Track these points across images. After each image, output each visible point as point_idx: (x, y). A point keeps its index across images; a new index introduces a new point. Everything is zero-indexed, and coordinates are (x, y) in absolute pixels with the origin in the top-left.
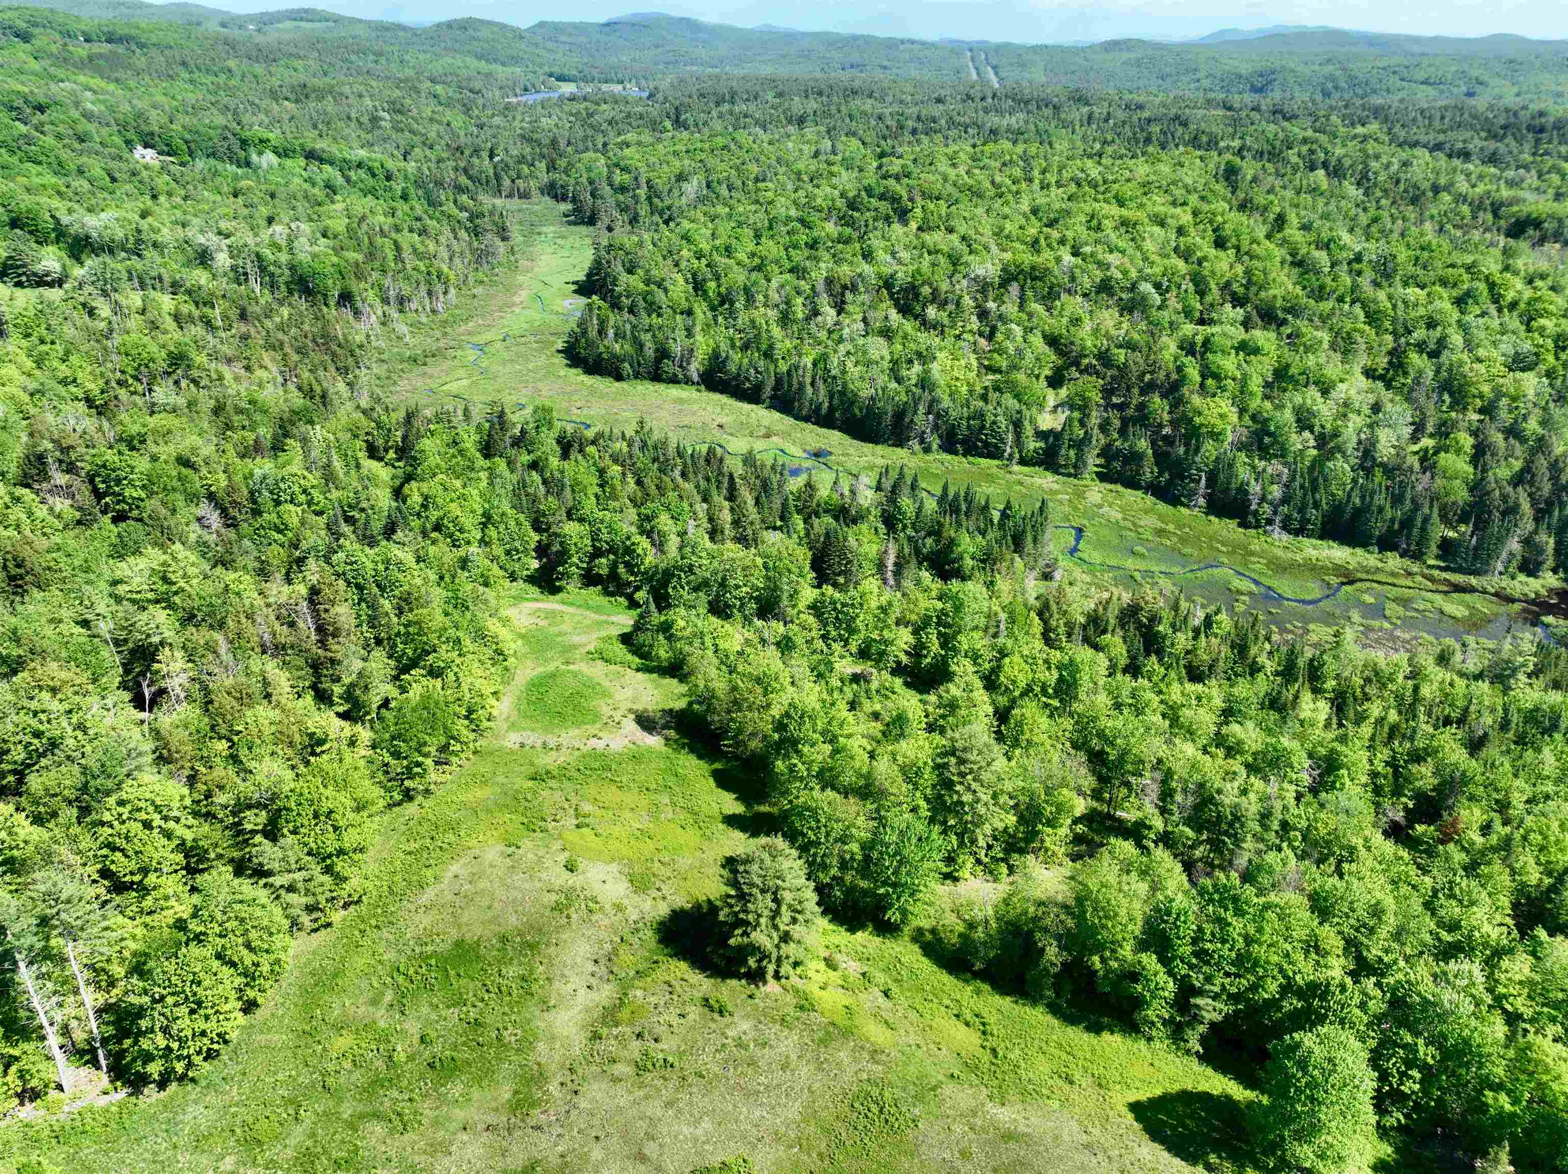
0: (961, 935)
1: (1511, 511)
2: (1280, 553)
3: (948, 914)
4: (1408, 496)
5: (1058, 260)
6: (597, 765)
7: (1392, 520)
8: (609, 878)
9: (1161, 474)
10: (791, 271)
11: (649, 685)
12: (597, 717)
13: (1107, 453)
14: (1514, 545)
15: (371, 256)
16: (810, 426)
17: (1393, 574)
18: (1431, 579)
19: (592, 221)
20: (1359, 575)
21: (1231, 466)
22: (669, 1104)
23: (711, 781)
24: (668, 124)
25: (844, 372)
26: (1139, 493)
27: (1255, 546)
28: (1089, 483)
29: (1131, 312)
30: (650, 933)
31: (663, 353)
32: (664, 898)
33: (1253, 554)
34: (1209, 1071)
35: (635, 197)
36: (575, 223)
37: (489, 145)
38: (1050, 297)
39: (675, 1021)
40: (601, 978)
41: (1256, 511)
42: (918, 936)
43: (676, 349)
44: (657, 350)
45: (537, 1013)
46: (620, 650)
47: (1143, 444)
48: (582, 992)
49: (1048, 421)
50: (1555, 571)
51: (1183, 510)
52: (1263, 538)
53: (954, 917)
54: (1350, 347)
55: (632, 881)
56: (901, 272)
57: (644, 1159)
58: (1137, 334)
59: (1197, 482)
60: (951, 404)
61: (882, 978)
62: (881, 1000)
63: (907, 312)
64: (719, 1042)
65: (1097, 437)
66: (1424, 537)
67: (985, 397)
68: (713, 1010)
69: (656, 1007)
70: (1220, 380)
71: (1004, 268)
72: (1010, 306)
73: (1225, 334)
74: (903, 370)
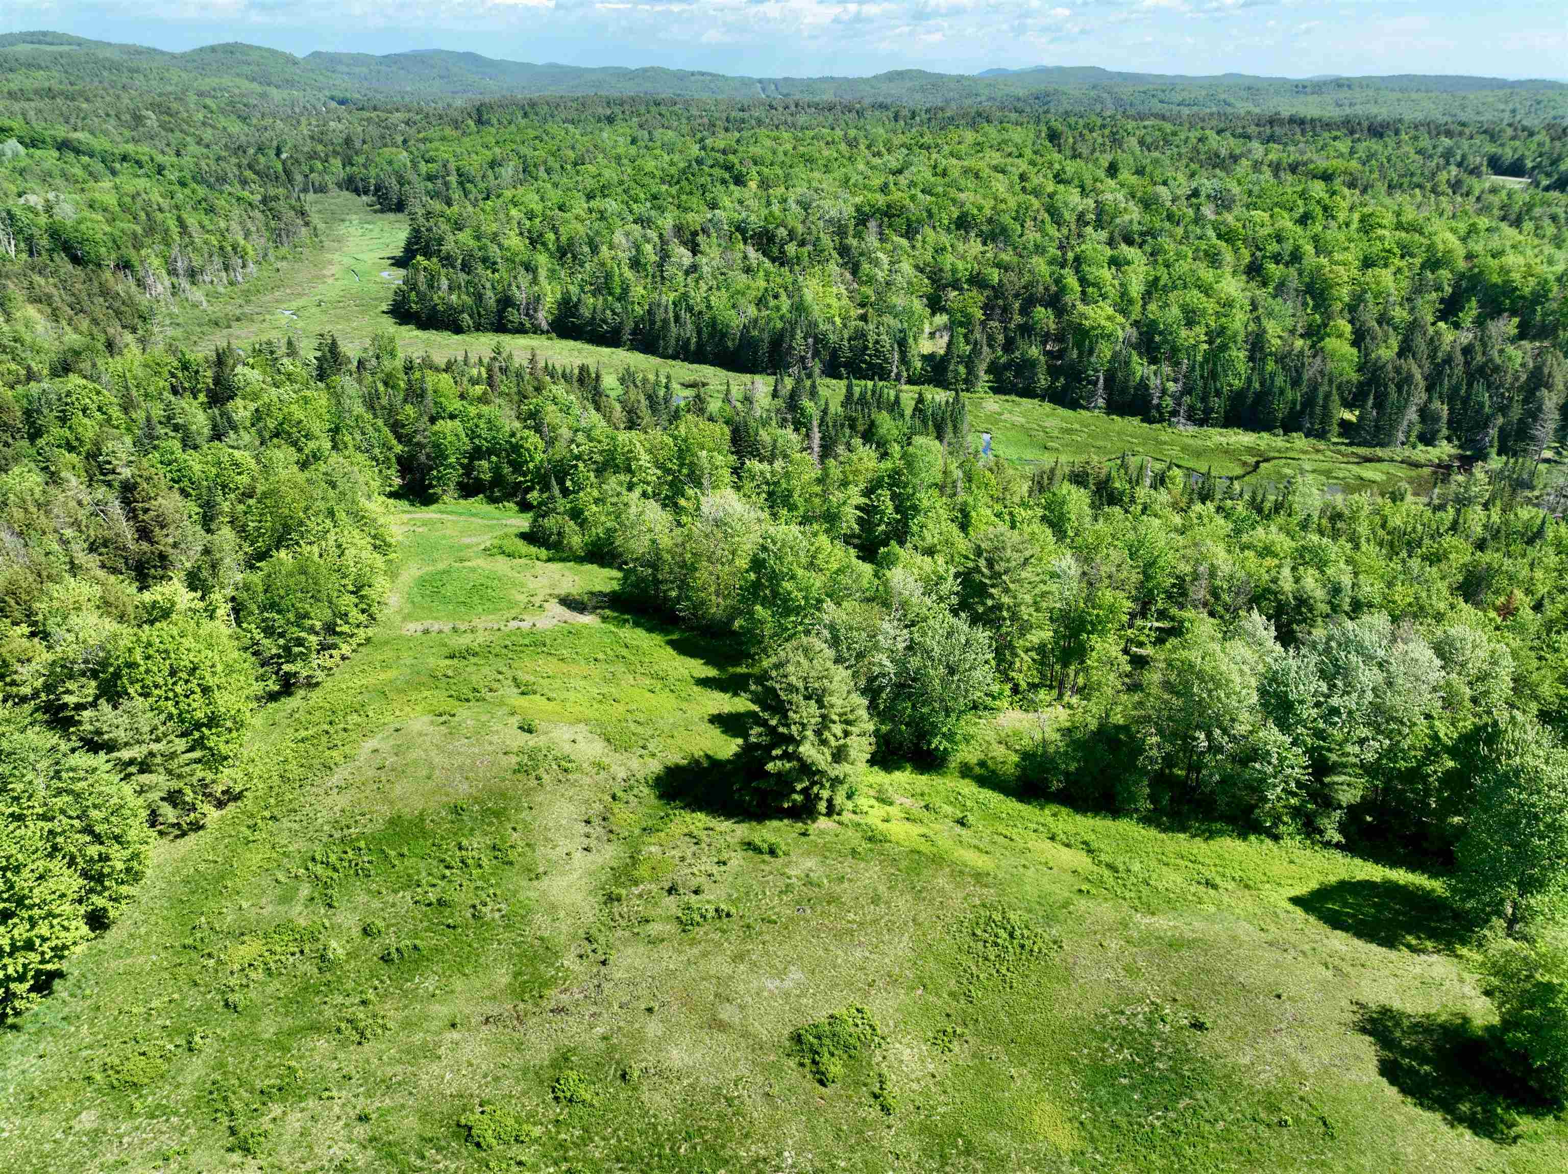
0: (1017, 764)
1: (1405, 382)
2: (1190, 441)
3: (995, 745)
4: (1305, 378)
5: (913, 198)
6: (527, 642)
7: (1294, 402)
8: (579, 738)
9: (1055, 380)
10: (635, 222)
11: (567, 573)
12: (512, 604)
13: (995, 369)
14: (1412, 414)
15: (150, 230)
16: (678, 363)
17: (1305, 452)
18: (1339, 452)
19: (400, 207)
20: (1272, 454)
21: (1127, 363)
22: (738, 958)
23: (669, 650)
24: (471, 123)
25: (709, 307)
26: (1036, 401)
27: (1164, 437)
28: (982, 395)
30: (646, 791)
31: (506, 302)
32: (653, 755)
33: (1165, 443)
34: (1358, 861)
35: (446, 184)
36: (382, 211)
37: (275, 143)
38: (910, 233)
39: (715, 870)
40: (597, 838)
41: (1159, 405)
42: (966, 771)
43: (520, 296)
44: (498, 301)
45: (524, 883)
46: (523, 547)
47: (1034, 352)
48: (578, 855)
49: (926, 346)
50: (1449, 439)
51: (1083, 411)
52: (1170, 430)
53: (1002, 748)
54: (1213, 259)
55: (608, 740)
56: (753, 218)
57: (722, 1026)
58: (1007, 257)
59: (1095, 383)
60: (829, 327)
61: (948, 809)
62: (958, 829)
63: (765, 254)
64: (781, 884)
65: (986, 349)
66: (1326, 415)
67: (864, 318)
68: (761, 852)
69: (683, 859)
70: (1100, 289)
71: (858, 209)
72: (872, 240)
73: (1095, 250)
74: (772, 303)
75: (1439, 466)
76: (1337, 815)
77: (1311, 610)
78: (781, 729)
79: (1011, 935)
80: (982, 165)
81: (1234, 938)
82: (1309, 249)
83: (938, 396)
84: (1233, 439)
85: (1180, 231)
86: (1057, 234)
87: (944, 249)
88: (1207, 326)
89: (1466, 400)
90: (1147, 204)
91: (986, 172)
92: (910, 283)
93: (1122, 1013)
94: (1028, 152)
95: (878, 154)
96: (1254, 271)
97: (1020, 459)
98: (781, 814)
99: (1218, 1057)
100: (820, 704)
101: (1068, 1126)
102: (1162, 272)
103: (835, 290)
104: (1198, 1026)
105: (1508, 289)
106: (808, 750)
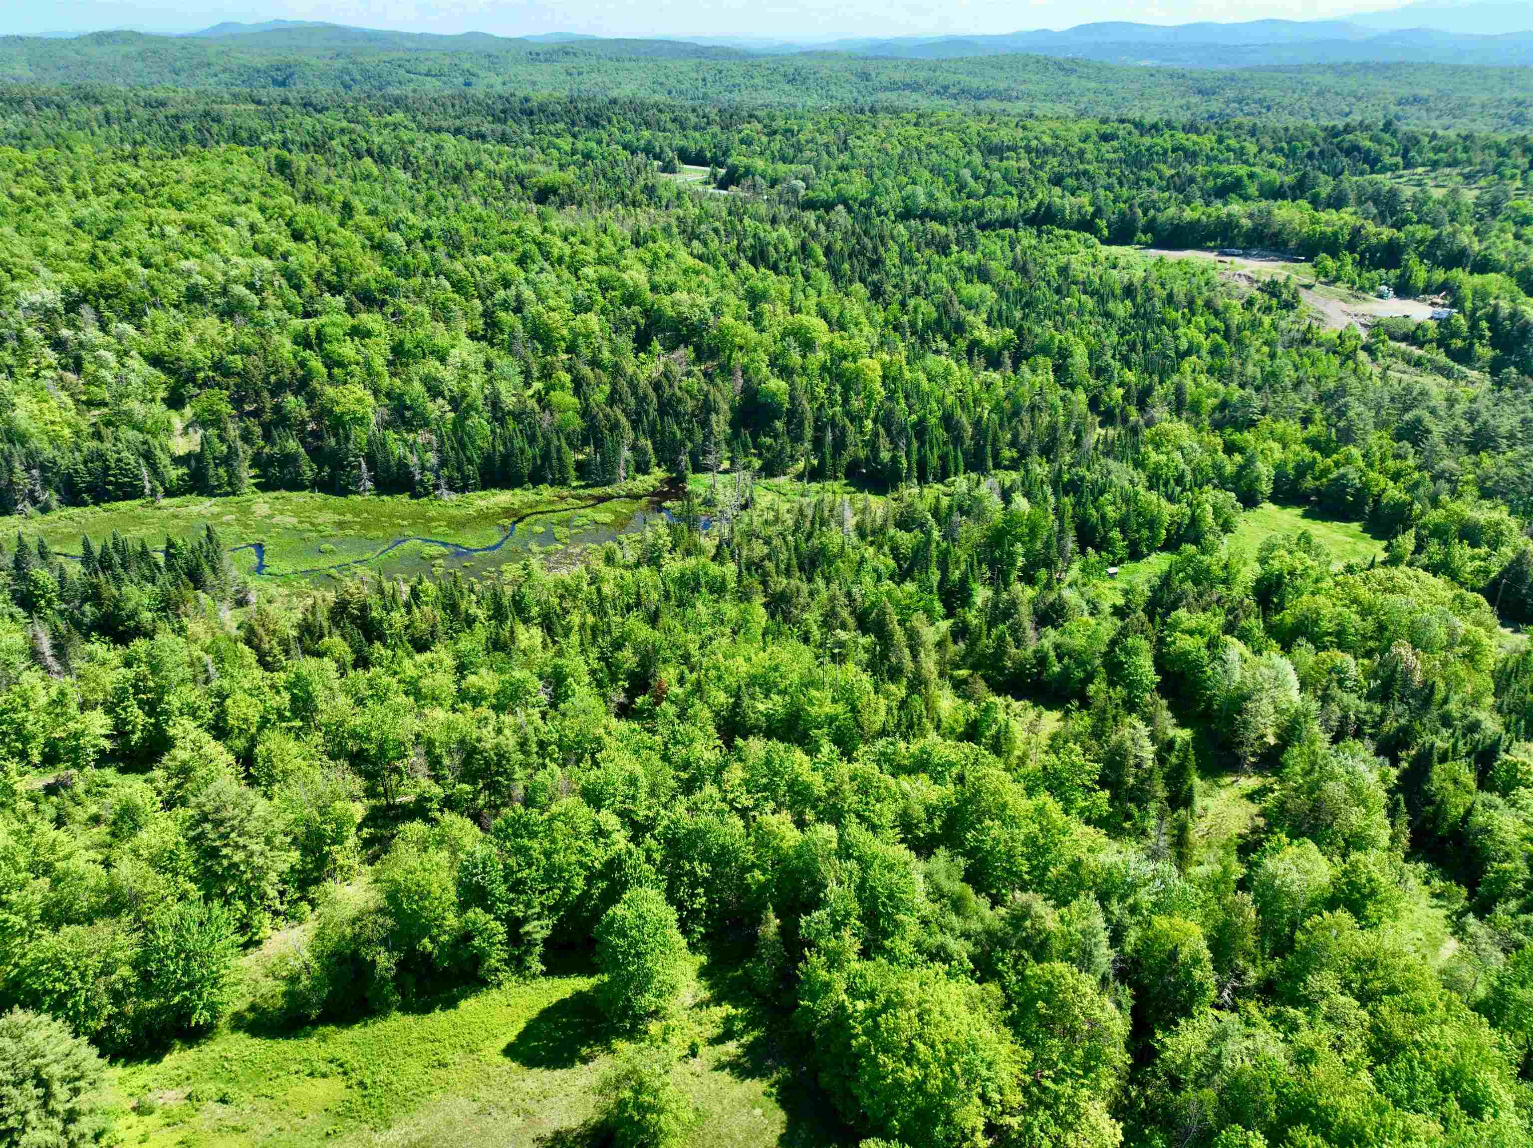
0: (284, 995)
1: (615, 426)
2: (454, 512)
4: (539, 434)
5: (128, 273)
7: (534, 458)
9: (321, 469)
13: (257, 461)
14: (626, 453)
17: (552, 502)
18: (579, 498)
26: (306, 493)
27: (431, 511)
28: (250, 496)
29: (231, 317)
33: (432, 519)
41: (421, 480)
47: (293, 445)
49: (181, 446)
50: (659, 465)
51: (353, 497)
52: (435, 503)
53: (270, 982)
58: (247, 338)
59: (359, 468)
60: (57, 450)
61: (214, 1087)
62: (220, 1111)
65: (242, 450)
66: (562, 461)
70: (345, 367)
71: (66, 291)
72: (90, 330)
73: (334, 323)
76: (538, 949)
82: (529, 293)
84: (491, 501)
87: (177, 334)
88: (451, 392)
90: (385, 250)
91: (212, 227)
92: (145, 382)
105: (681, 320)
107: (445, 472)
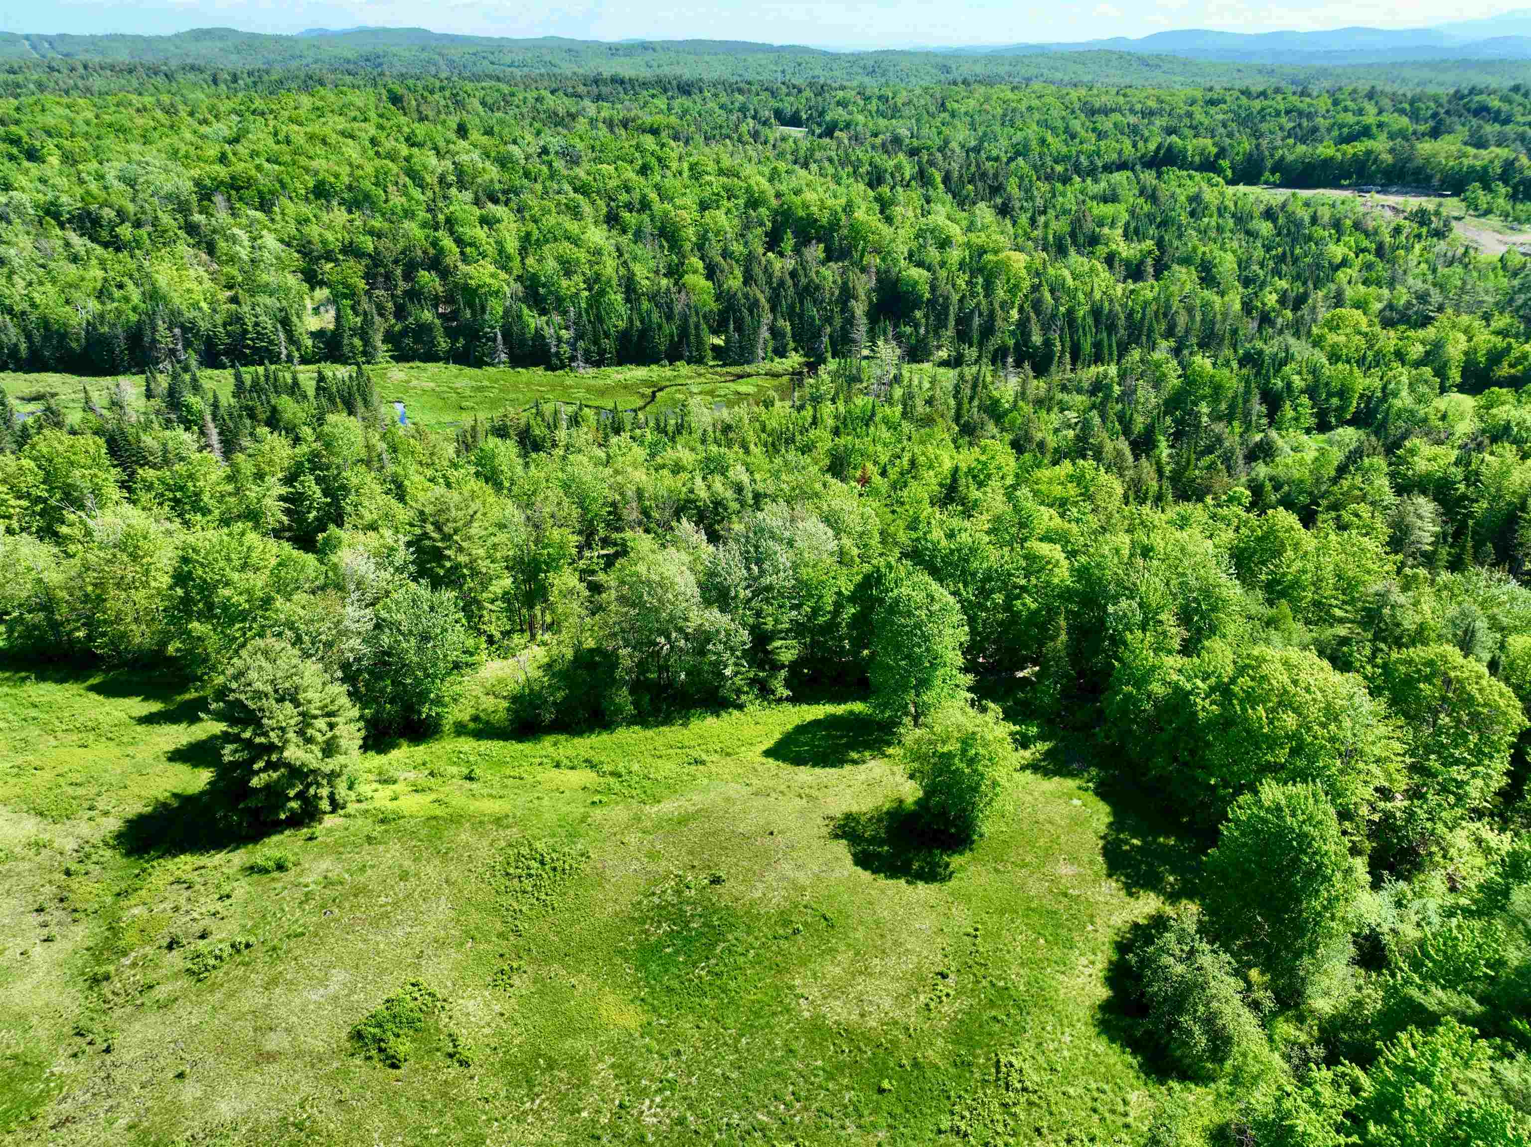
0: (508, 709)
2: (592, 382)
3: (483, 698)
5: (259, 168)
7: (672, 335)
9: (455, 341)
13: (389, 337)
16: (10, 375)
17: (690, 377)
18: (716, 373)
20: (664, 384)
21: (520, 317)
22: (271, 983)
23: (93, 696)
26: (441, 364)
27: (569, 381)
28: (385, 365)
29: (359, 209)
30: (108, 853)
32: (106, 813)
33: (570, 387)
34: (805, 707)
38: (265, 205)
39: (219, 906)
40: (59, 923)
41: (558, 353)
42: (461, 730)
47: (427, 316)
48: (38, 951)
49: (313, 323)
51: (489, 368)
52: (572, 375)
53: (491, 699)
54: (575, 212)
55: (41, 814)
56: (64, 199)
57: (271, 1057)
58: (377, 223)
59: (494, 340)
60: (196, 313)
61: (454, 770)
62: (468, 784)
63: (93, 239)
64: (299, 895)
65: (377, 319)
66: (700, 342)
67: (234, 300)
68: (267, 871)
69: (176, 909)
70: (477, 248)
71: (198, 183)
72: (222, 216)
73: (465, 211)
74: (117, 294)
75: (793, 374)
76: (783, 673)
77: (726, 509)
78: (258, 740)
79: (542, 863)
80: (327, 130)
81: (727, 799)
82: (653, 196)
83: (339, 372)
84: (629, 375)
85: (538, 187)
86: (422, 198)
87: (307, 220)
88: (584, 274)
89: (801, 316)
90: (503, 162)
91: (333, 138)
92: (278, 258)
93: (654, 894)
94: (372, 115)
95: (205, 122)
96: (612, 220)
97: (439, 423)
98: (277, 827)
99: (737, 899)
100: (297, 704)
101: (631, 1007)
102: (532, 226)
103: (192, 272)
104: (716, 880)
105: (811, 221)
106: (294, 753)
107: (581, 344)
